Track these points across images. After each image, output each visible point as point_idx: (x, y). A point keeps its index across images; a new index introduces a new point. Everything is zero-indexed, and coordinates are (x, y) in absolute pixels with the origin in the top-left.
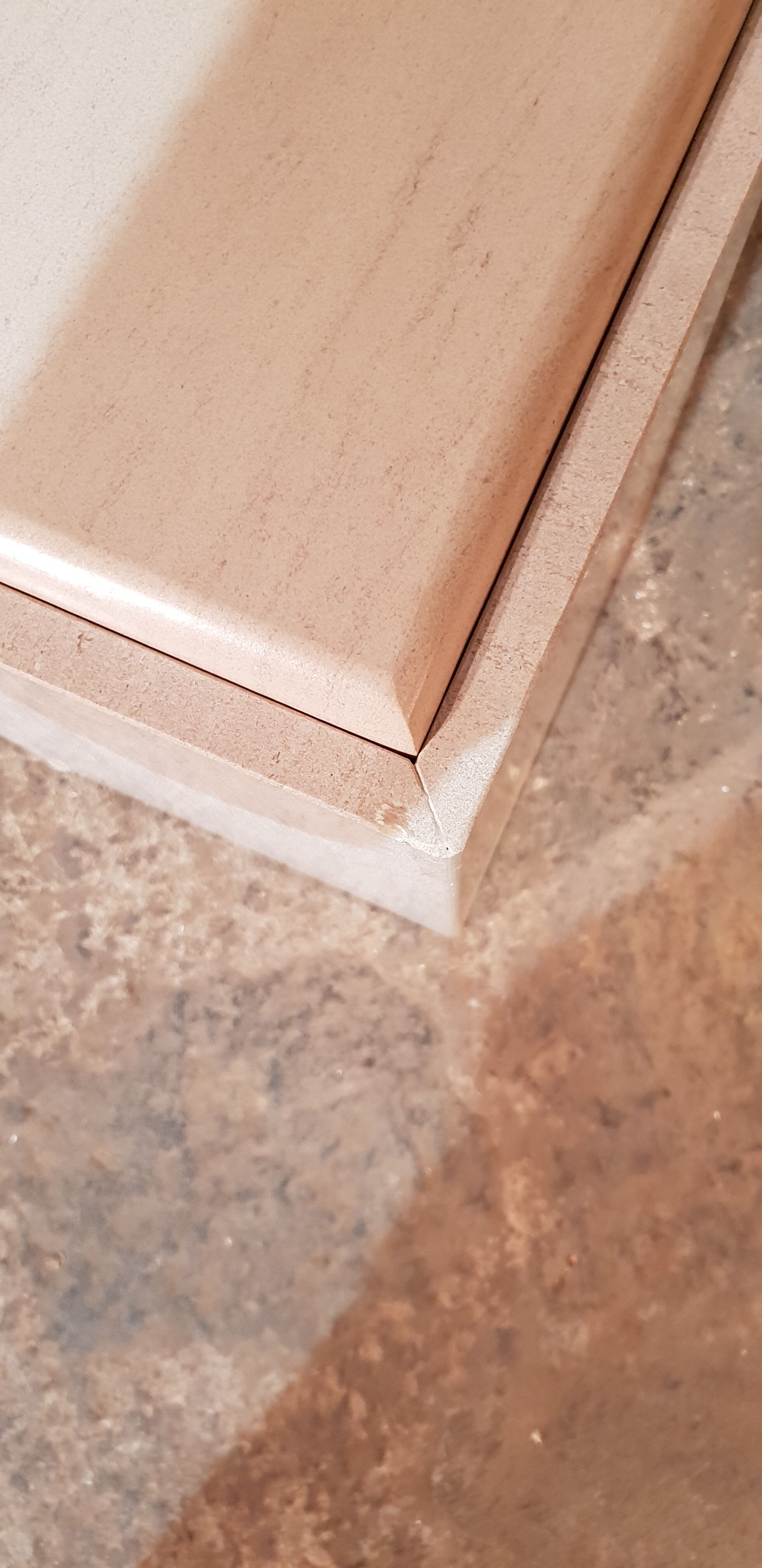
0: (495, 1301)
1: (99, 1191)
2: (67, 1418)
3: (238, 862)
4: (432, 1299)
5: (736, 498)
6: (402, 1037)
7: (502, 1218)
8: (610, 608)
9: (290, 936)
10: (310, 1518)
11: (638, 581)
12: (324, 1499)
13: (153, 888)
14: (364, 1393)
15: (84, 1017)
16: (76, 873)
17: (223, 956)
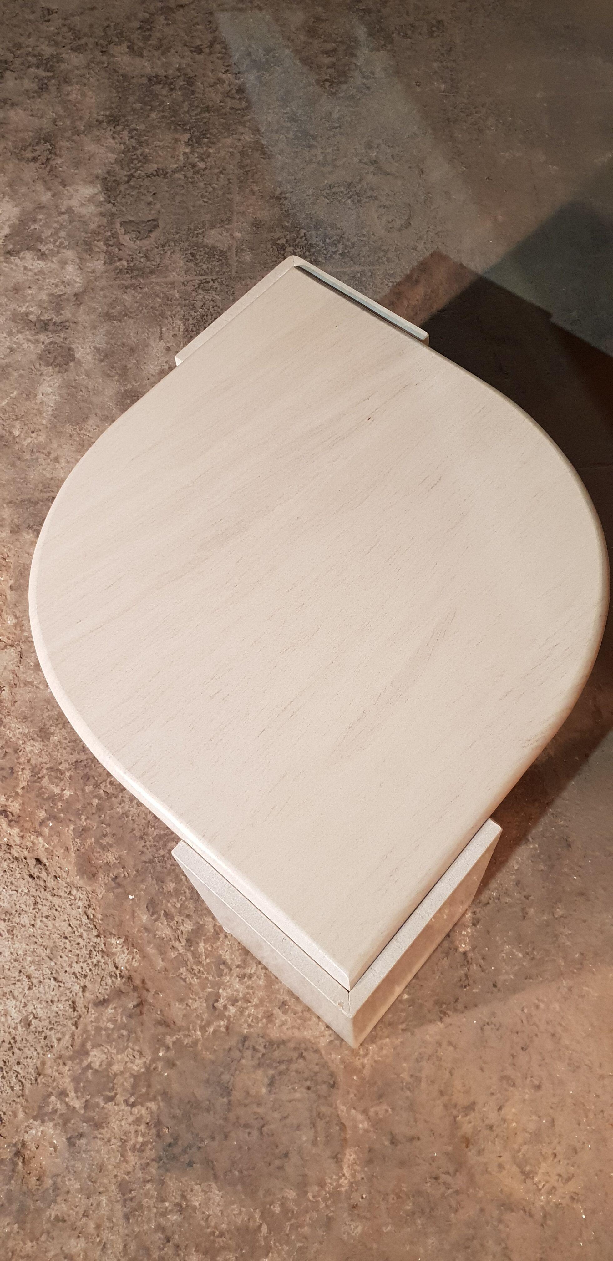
0: (329, 1202)
1: (192, 1106)
2: (152, 1197)
3: (281, 991)
4: (306, 1193)
5: (510, 905)
6: (325, 1082)
7: (342, 1169)
8: (451, 934)
9: (293, 1027)
11: (465, 927)
13: (247, 990)
14: (268, 1224)
15: (207, 1033)
16: (220, 975)
17: (265, 1027)
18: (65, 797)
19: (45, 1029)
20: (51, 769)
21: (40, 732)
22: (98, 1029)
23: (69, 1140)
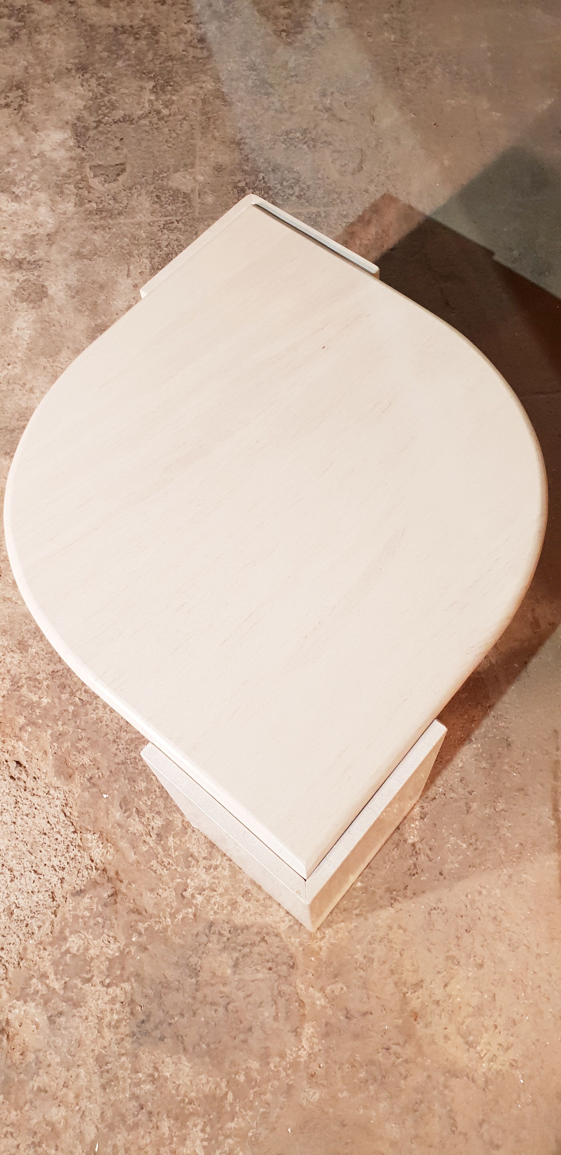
0: (289, 1072)
1: (163, 986)
2: (127, 1069)
3: (245, 880)
4: (268, 1063)
5: (456, 801)
6: (285, 963)
7: (301, 1042)
8: (400, 827)
9: (255, 913)
10: (201, 1135)
11: (414, 820)
12: (208, 1129)
13: (213, 880)
14: (233, 1092)
15: (176, 920)
16: (188, 867)
17: (230, 914)
18: (42, 705)
19: (26, 917)
20: (29, 678)
21: (19, 644)
22: (76, 917)
23: (50, 1018)
